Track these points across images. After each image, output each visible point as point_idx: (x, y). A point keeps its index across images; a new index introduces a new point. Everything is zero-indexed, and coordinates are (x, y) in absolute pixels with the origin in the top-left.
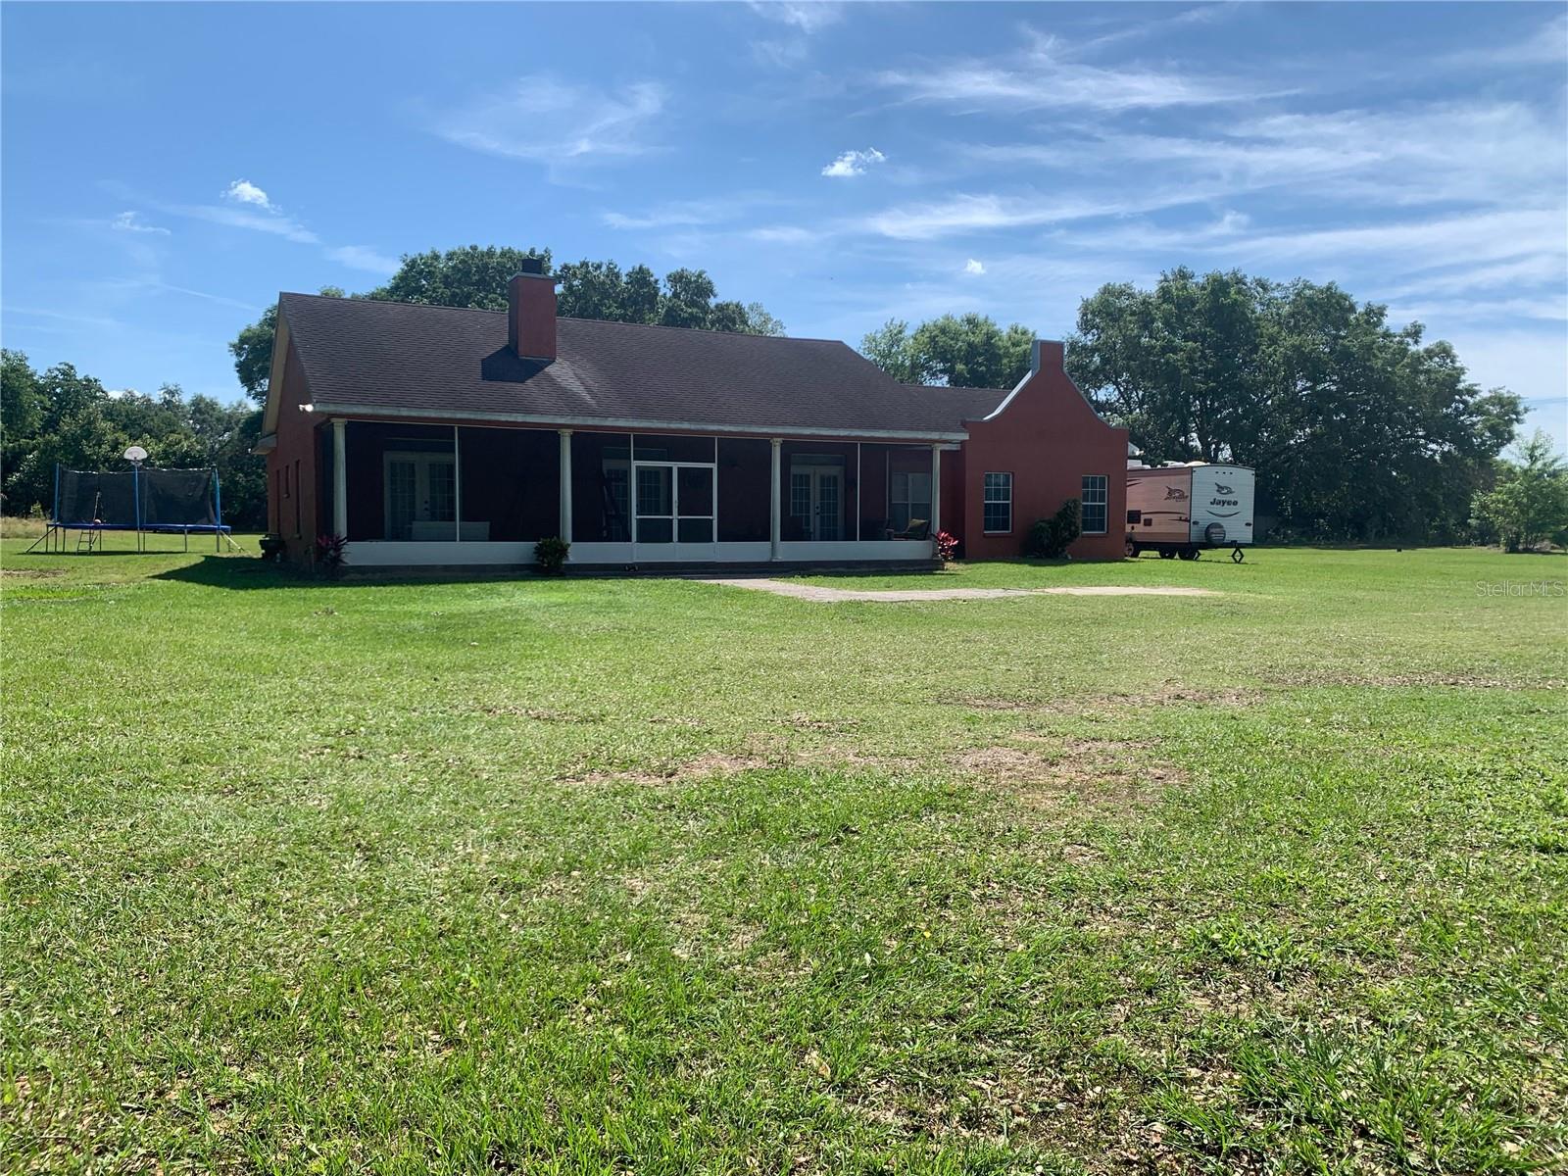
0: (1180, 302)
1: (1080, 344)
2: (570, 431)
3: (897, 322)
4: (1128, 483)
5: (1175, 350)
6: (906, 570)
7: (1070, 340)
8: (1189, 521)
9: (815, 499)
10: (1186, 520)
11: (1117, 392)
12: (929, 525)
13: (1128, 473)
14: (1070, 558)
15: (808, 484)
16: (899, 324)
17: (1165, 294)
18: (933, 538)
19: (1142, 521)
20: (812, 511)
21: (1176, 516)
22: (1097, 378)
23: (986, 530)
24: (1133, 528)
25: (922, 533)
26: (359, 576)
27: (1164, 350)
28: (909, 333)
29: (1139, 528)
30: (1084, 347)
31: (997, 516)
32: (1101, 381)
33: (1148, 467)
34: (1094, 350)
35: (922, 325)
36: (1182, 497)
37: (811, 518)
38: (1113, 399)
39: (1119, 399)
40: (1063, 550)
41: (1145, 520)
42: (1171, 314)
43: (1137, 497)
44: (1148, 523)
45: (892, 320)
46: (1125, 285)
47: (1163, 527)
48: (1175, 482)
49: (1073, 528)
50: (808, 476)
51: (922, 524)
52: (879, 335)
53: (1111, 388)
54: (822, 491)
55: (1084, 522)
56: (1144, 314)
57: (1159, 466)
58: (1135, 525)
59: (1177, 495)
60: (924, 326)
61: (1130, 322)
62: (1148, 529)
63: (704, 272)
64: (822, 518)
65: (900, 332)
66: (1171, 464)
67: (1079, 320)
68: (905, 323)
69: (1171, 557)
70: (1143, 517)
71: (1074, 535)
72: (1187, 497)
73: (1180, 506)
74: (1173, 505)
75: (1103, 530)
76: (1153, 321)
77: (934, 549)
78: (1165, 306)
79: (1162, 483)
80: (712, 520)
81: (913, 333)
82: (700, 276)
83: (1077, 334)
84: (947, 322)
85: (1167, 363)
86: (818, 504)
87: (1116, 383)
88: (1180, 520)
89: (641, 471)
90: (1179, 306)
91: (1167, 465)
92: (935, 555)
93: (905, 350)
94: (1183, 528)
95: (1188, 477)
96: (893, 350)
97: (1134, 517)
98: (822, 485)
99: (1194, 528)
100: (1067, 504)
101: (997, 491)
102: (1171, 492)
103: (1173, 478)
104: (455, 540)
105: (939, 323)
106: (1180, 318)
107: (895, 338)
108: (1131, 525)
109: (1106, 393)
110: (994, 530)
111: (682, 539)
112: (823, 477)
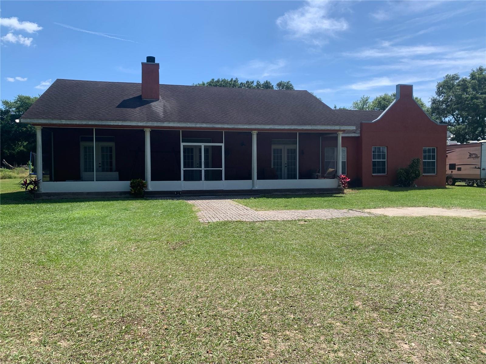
0: (480, 79)
1: (437, 100)
2: (149, 129)
3: (365, 97)
4: (447, 152)
5: (477, 98)
6: (323, 194)
7: (433, 99)
8: (480, 168)
9: (285, 160)
10: (479, 168)
11: (454, 119)
12: (336, 171)
13: (447, 147)
14: (416, 186)
15: (281, 153)
16: (366, 97)
17: (473, 76)
18: (338, 177)
19: (456, 169)
20: (283, 165)
21: (474, 166)
22: (445, 113)
23: (373, 173)
24: (452, 172)
25: (334, 176)
26: (47, 198)
27: (472, 99)
28: (371, 101)
29: (455, 172)
30: (439, 101)
31: (378, 167)
32: (446, 114)
33: (459, 143)
34: (443, 102)
35: (376, 97)
36: (477, 157)
37: (283, 169)
38: (452, 121)
39: (455, 121)
40: (413, 183)
41: (458, 168)
42: (475, 85)
43: (452, 158)
44: (459, 169)
45: (364, 96)
46: (455, 74)
47: (466, 171)
48: (472, 150)
49: (417, 172)
50: (281, 150)
51: (333, 171)
52: (359, 102)
53: (451, 117)
54: (288, 156)
55: (424, 169)
56: (464, 85)
57: (465, 143)
58: (453, 170)
59: (474, 156)
60: (377, 98)
61: (457, 89)
62: (459, 172)
63: (290, 82)
64: (288, 169)
65: (367, 100)
66: (471, 142)
67: (436, 91)
68: (368, 97)
69: (472, 186)
70: (457, 167)
71: (418, 176)
72: (479, 157)
73: (476, 161)
74: (471, 161)
75: (435, 173)
76: (467, 88)
77: (339, 183)
78: (473, 81)
79: (466, 151)
80: (222, 170)
81: (373, 100)
82: (288, 83)
83: (436, 96)
84: (385, 96)
85: (474, 104)
86: (286, 162)
87: (453, 115)
88: (476, 168)
89: (185, 148)
90: (479, 81)
91: (469, 142)
92: (339, 186)
93: (369, 107)
94: (477, 172)
95: (480, 147)
96: (364, 107)
97: (452, 167)
98: (288, 153)
99: (483, 172)
100: (414, 161)
101: (379, 156)
102: (471, 155)
103: (472, 148)
104: (94, 181)
105: (382, 96)
106: (479, 86)
107: (365, 102)
108: (451, 170)
109: (449, 119)
110: (378, 173)
111: (206, 179)
112: (288, 150)
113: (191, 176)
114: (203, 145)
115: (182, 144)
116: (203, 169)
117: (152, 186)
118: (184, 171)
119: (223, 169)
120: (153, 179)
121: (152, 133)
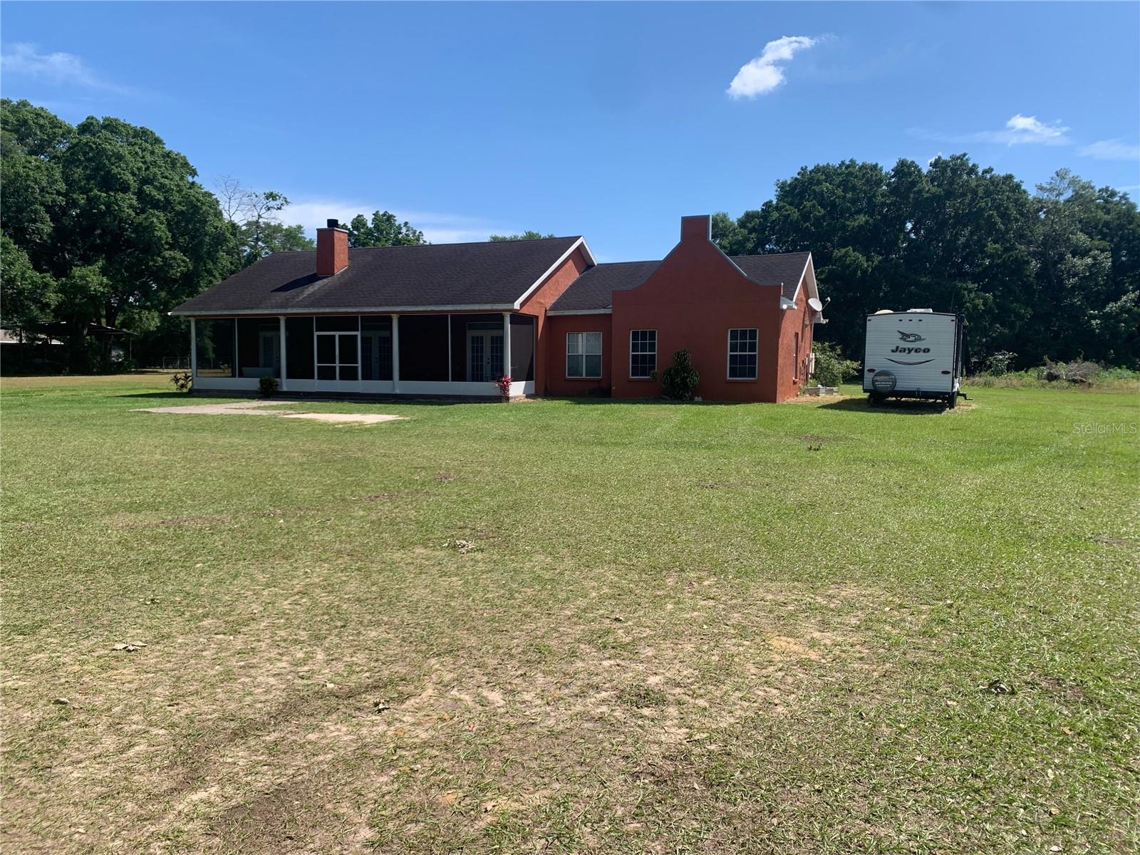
2: (285, 317)
9: (487, 353)
15: (482, 342)
20: (484, 361)
23: (633, 376)
31: (642, 365)
37: (484, 366)
50: (482, 338)
54: (492, 347)
55: (733, 370)
64: (492, 366)
75: (754, 377)
80: (358, 367)
86: (489, 356)
89: (319, 338)
98: (492, 343)
99: (868, 376)
101: (644, 344)
110: (641, 376)
111: (342, 378)
112: (492, 338)
113: (327, 374)
114: (337, 334)
115: (316, 334)
116: (337, 365)
117: (286, 384)
118: (318, 367)
119: (359, 365)
120: (289, 376)
121: (287, 321)
